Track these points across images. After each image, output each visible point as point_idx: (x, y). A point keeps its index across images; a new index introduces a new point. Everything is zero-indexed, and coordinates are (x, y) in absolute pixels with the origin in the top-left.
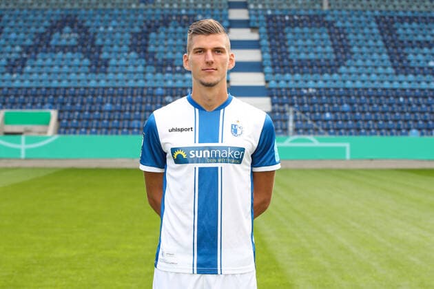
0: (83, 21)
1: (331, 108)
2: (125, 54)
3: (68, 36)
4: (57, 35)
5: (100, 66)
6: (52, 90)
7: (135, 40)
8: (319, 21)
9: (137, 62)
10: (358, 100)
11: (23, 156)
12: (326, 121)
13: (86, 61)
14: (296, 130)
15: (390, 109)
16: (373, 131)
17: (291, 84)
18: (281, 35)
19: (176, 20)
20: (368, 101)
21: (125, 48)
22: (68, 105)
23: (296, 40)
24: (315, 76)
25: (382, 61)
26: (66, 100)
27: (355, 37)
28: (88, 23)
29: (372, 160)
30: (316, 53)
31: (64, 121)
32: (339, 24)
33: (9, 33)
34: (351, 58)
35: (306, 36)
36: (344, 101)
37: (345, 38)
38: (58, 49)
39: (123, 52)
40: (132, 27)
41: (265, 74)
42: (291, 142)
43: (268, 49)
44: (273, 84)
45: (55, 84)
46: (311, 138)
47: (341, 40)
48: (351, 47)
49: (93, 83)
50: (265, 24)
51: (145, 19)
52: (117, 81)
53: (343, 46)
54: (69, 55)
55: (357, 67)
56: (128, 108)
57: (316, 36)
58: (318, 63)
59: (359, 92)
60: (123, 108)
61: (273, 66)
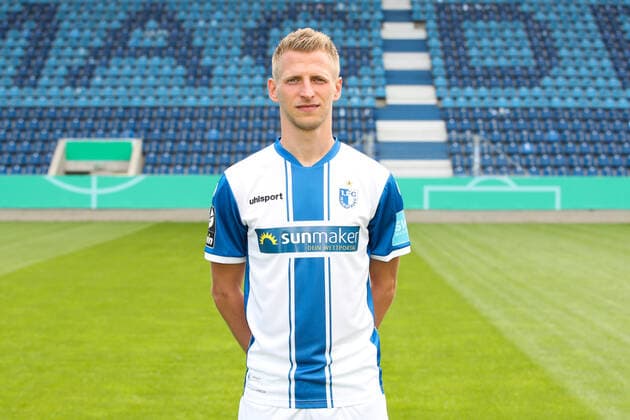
0: (175, 12)
1: (532, 137)
2: (236, 59)
3: (154, 34)
4: (137, 32)
5: (200, 76)
6: (134, 111)
7: (249, 39)
8: (511, 12)
9: (253, 71)
10: (570, 126)
11: (94, 205)
12: (525, 154)
13: (181, 70)
14: (483, 168)
15: (616, 137)
16: (592, 169)
17: (475, 102)
18: (458, 32)
19: (307, 11)
20: (584, 126)
21: (236, 50)
22: (157, 132)
23: (479, 39)
24: (508, 91)
25: (603, 69)
26: (152, 125)
27: (563, 35)
28: (181, 15)
29: (591, 210)
30: (509, 58)
31: (152, 155)
32: (540, 16)
33: (69, 30)
34: (557, 65)
35: (493, 33)
36: (550, 127)
37: (548, 36)
38: (139, 52)
39: (234, 56)
40: (245, 20)
41: (436, 87)
42: (479, 184)
43: (440, 53)
44: (448, 102)
45: (136, 102)
46: (505, 178)
47: (543, 39)
48: (557, 49)
49: (191, 101)
50: (434, 16)
51: (262, 8)
52: (226, 97)
53: (546, 48)
54: (156, 60)
55: (568, 78)
56: (242, 137)
57: (508, 33)
58: (511, 73)
59: (571, 114)
60: (235, 136)
61: (448, 77)
